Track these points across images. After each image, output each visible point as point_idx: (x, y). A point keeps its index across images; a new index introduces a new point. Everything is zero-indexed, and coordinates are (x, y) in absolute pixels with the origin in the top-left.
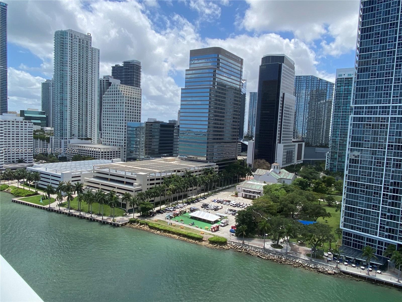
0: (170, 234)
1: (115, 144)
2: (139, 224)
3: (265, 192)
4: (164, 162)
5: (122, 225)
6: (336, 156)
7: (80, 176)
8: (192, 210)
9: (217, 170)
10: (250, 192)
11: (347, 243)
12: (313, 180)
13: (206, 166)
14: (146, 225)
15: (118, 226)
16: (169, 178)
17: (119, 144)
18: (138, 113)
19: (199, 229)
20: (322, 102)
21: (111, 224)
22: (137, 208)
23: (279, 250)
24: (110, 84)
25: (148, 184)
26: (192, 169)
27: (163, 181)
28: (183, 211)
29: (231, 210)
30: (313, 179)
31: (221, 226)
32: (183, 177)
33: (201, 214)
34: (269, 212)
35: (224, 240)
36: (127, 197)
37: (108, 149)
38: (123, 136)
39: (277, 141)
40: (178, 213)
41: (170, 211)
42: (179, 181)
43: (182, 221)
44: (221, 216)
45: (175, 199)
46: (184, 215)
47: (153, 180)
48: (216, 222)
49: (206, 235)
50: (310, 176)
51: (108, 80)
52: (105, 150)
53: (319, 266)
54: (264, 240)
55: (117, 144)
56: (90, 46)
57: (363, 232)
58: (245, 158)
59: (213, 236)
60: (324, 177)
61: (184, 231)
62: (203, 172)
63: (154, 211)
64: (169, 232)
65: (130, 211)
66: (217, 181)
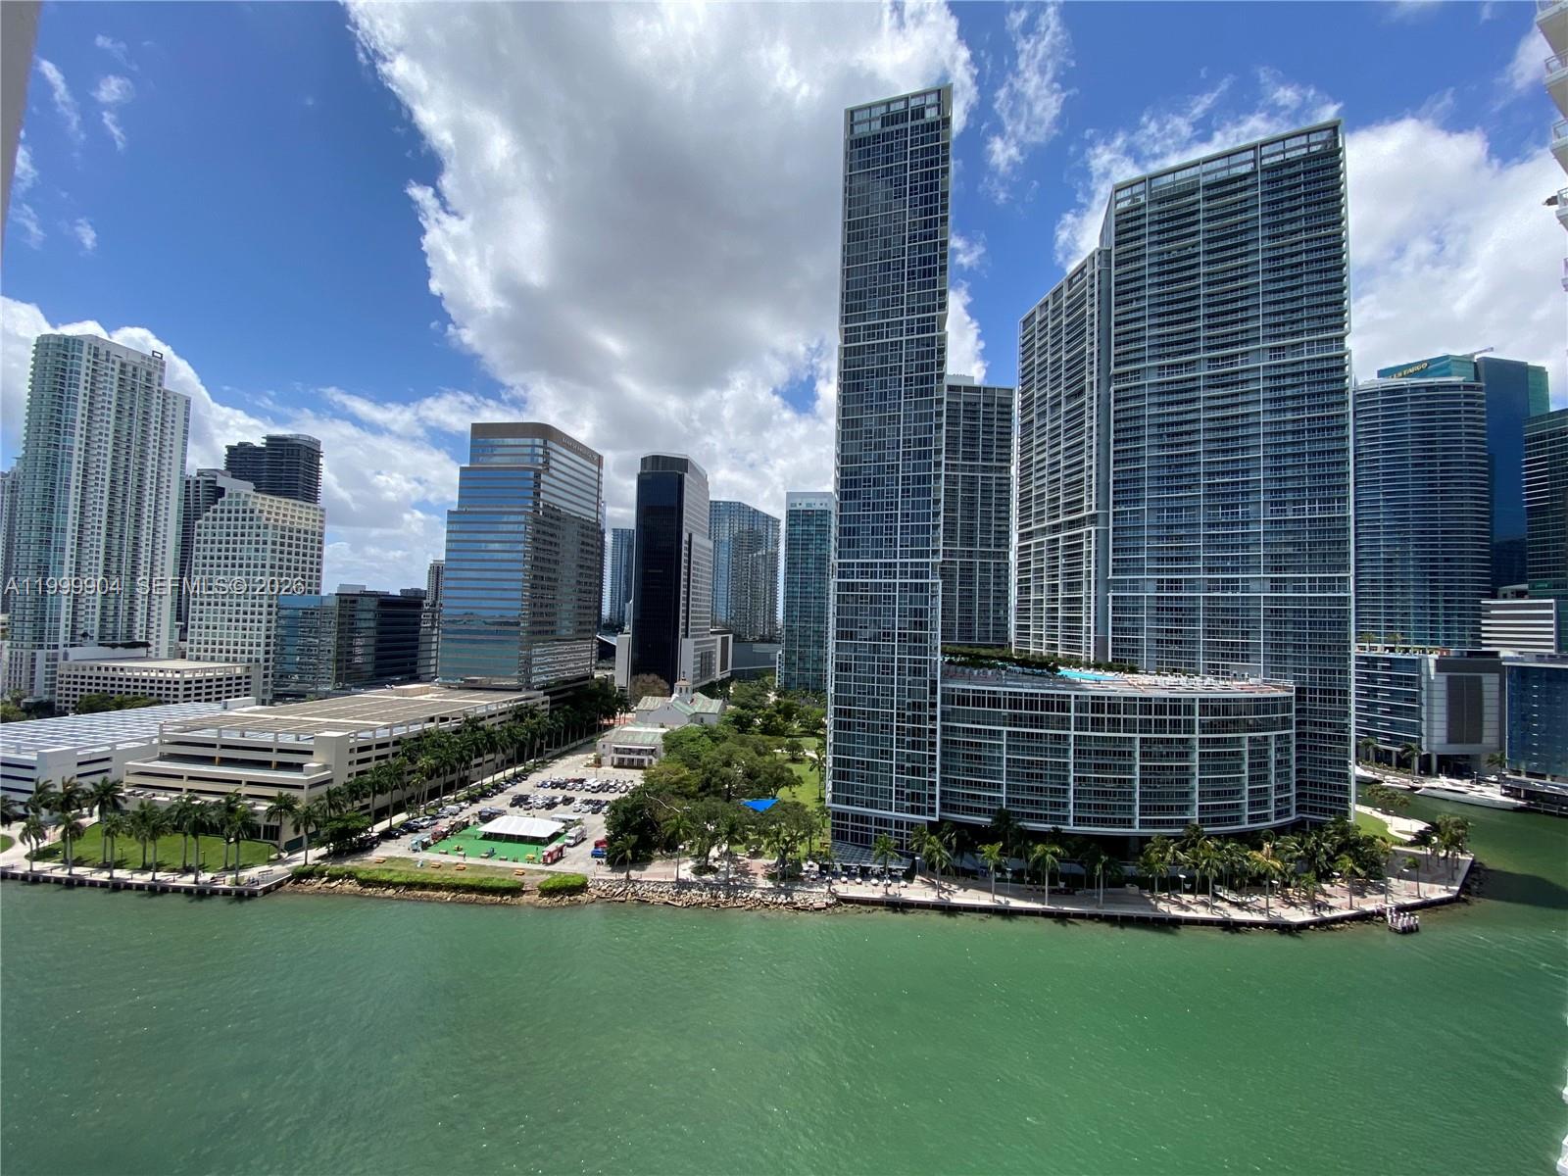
0: (426, 893)
1: (231, 655)
2: (325, 879)
3: (668, 749)
4: (396, 698)
5: (267, 891)
6: (795, 658)
7: (107, 759)
8: (487, 818)
9: (547, 706)
10: (631, 751)
11: (839, 835)
12: (761, 711)
13: (516, 701)
14: (349, 878)
15: (253, 895)
16: (416, 739)
17: (246, 656)
18: (311, 570)
19: (510, 864)
20: (760, 553)
21: (227, 893)
22: (316, 834)
23: (710, 877)
24: (220, 492)
25: (350, 763)
26: (480, 711)
27: (398, 748)
28: (459, 823)
29: (588, 802)
30: (759, 707)
31: (569, 846)
32: (457, 732)
33: (513, 823)
34: (682, 794)
35: (579, 882)
36: (284, 805)
37: (208, 670)
38: (263, 633)
39: (680, 633)
40: (445, 830)
41: (422, 827)
42: (446, 744)
43: (458, 849)
44: (564, 821)
45: (434, 793)
46: (464, 832)
47: (368, 748)
48: (555, 836)
49: (532, 875)
50: (753, 702)
51: (214, 482)
52: (197, 675)
53: (797, 897)
54: (675, 860)
55: (239, 655)
56: (160, 385)
57: (867, 806)
58: (609, 673)
59: (549, 876)
60: (778, 703)
61: (468, 877)
62: (510, 716)
63: (373, 835)
64: (423, 886)
65: (294, 846)
66: (550, 732)
